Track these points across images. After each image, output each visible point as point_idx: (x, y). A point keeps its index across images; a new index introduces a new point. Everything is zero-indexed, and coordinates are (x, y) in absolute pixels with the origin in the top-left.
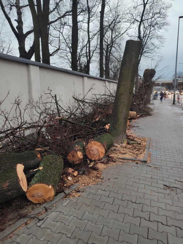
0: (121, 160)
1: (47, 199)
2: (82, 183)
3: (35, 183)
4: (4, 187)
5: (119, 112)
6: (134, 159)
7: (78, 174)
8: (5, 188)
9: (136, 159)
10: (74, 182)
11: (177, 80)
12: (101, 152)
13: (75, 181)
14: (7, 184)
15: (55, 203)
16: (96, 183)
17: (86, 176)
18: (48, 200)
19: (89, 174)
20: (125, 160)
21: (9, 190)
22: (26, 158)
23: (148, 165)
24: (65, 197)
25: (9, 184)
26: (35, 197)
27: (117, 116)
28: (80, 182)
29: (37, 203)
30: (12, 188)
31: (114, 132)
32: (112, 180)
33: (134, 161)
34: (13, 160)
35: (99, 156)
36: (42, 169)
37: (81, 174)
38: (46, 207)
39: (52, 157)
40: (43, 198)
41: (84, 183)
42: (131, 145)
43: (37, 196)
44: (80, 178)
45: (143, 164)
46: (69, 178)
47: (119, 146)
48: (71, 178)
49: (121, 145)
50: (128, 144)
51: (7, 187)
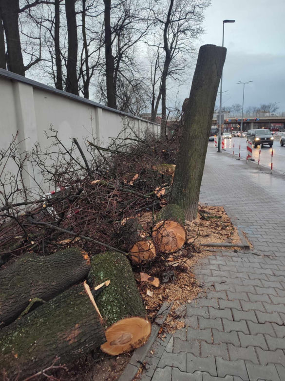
0: (208, 249)
1: (135, 343)
2: (176, 300)
4: (70, 340)
6: (229, 244)
7: (161, 283)
8: (71, 342)
9: (231, 244)
10: (160, 300)
12: (179, 237)
13: (160, 296)
14: (77, 332)
15: (151, 349)
16: (197, 297)
17: (175, 284)
18: (138, 344)
19: (178, 280)
20: (215, 248)
21: (79, 344)
22: (66, 265)
23: (252, 252)
24: (163, 333)
25: (80, 332)
26: (115, 344)
28: (170, 298)
29: (118, 354)
30: (86, 340)
31: (182, 201)
32: (218, 287)
33: (230, 247)
34: (48, 272)
35: (176, 246)
36: (110, 284)
37: (167, 283)
38: (141, 361)
40: (129, 343)
41: (179, 300)
42: (207, 220)
43: (119, 342)
44: (167, 290)
45: (245, 252)
46: (149, 293)
47: (190, 223)
48: (152, 292)
49: (193, 221)
50: (203, 218)
51: (75, 338)
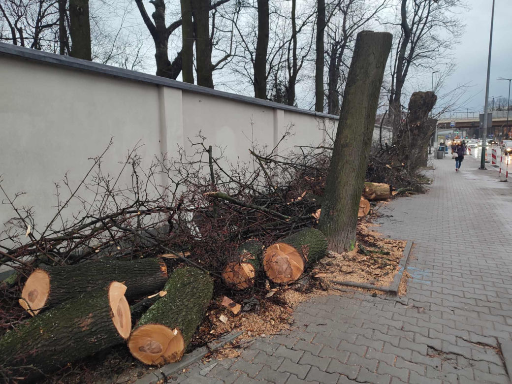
0: (340, 287)
1: (169, 357)
2: (248, 331)
3: (146, 323)
4: (83, 327)
5: (340, 182)
6: (369, 286)
7: (242, 311)
8: (84, 329)
9: (373, 286)
10: (231, 327)
11: (490, 115)
12: (295, 266)
13: (233, 324)
14: (90, 321)
15: (186, 367)
16: (278, 333)
17: (259, 315)
18: (172, 359)
19: (265, 312)
20: (349, 288)
21: (92, 334)
22: (138, 272)
23: (398, 299)
24: (208, 357)
25: (92, 321)
26: (145, 351)
27: (335, 192)
28: (243, 327)
29: (150, 364)
30: (97, 329)
31: (328, 226)
32: (312, 328)
33: (369, 289)
34: (112, 275)
35: (291, 276)
36: (165, 296)
37: (247, 311)
38: (166, 374)
39: (189, 272)
40: (161, 353)
41: (251, 331)
42: (366, 255)
43: (148, 349)
44: (244, 319)
45: (387, 298)
46: (223, 318)
47: (336, 255)
48: (227, 319)
49: (344, 253)
50: (361, 252)
51: (87, 326)
